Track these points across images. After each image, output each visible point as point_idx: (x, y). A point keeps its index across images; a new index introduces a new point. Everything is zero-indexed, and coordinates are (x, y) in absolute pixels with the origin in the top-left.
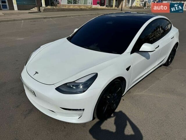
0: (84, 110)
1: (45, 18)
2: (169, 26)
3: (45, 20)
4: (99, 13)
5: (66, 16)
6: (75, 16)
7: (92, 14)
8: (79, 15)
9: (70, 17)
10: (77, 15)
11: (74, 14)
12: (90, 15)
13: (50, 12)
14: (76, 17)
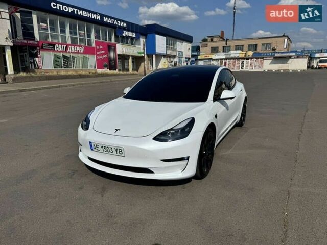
0: (188, 158)
1: (21, 91)
2: (233, 82)
3: (24, 94)
4: (113, 80)
5: (59, 87)
6: (74, 85)
7: (101, 81)
8: (80, 84)
9: (66, 88)
10: (77, 85)
11: (71, 82)
12: (99, 83)
13: (26, 82)
14: (76, 86)
